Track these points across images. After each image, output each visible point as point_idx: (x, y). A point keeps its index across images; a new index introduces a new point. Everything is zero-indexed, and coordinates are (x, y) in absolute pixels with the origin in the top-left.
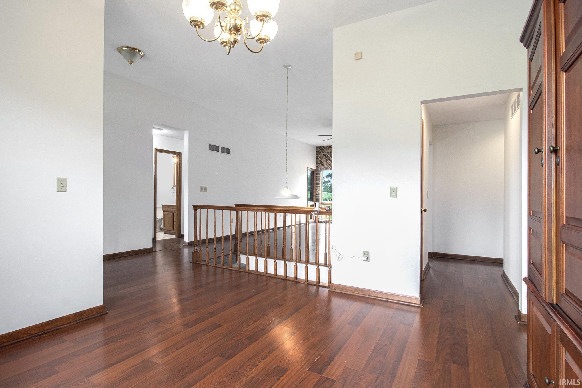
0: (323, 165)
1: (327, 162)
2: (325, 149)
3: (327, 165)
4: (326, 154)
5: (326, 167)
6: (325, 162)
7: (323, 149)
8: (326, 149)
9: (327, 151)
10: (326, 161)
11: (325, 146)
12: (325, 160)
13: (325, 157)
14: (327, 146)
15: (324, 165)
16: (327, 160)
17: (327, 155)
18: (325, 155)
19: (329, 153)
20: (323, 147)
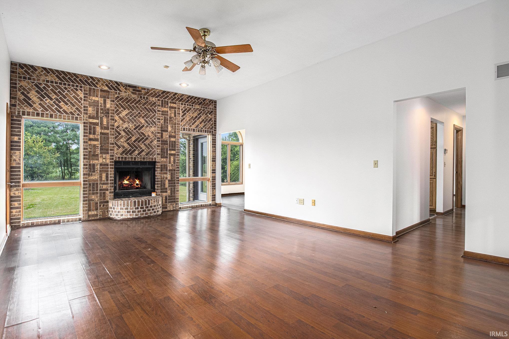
0: (31, 106)
1: (41, 100)
2: (37, 72)
3: (43, 107)
4: (40, 84)
5: (40, 110)
6: (38, 100)
7: (32, 72)
8: (42, 73)
9: (43, 78)
10: (39, 98)
11: (38, 67)
12: (36, 94)
13: (37, 89)
14: (45, 69)
15: (34, 106)
16: (42, 95)
17: (44, 85)
18: (36, 85)
19: (49, 84)
20: (32, 67)
